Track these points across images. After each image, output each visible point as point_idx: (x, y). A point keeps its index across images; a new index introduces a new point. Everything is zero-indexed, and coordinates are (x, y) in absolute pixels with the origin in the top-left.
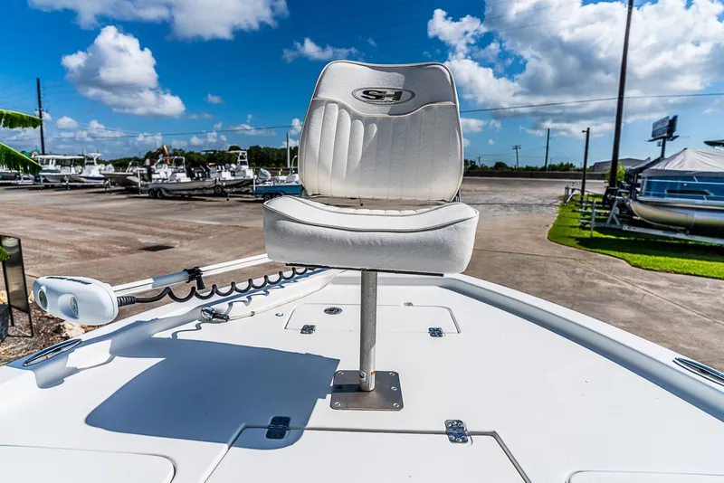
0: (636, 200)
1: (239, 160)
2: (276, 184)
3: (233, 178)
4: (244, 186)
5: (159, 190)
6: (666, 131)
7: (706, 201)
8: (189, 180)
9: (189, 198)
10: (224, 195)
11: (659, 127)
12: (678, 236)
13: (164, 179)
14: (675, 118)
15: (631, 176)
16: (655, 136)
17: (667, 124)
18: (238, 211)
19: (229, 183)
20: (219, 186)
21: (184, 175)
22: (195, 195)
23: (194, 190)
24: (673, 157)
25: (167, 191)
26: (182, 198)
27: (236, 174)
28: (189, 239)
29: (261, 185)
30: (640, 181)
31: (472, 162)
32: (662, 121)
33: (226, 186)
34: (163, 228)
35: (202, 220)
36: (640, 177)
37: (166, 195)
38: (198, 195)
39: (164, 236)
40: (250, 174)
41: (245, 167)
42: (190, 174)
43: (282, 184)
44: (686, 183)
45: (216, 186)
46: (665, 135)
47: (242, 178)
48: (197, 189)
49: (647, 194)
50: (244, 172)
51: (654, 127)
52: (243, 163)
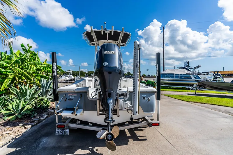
1: (70, 74)
3: (68, 78)
7: (169, 79)
14: (189, 61)
32: (186, 62)
33: (68, 81)
40: (73, 77)
44: (166, 75)
45: (65, 80)
47: (71, 78)
51: (184, 64)
52: (71, 75)
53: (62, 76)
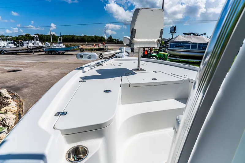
0: (167, 49)
1: (35, 39)
2: (53, 48)
3: (34, 46)
4: (39, 49)
5: (2, 51)
6: (173, 30)
7: (184, 49)
8: (15, 46)
9: (16, 53)
10: (31, 52)
11: (172, 29)
12: (178, 59)
13: (3, 46)
14: (176, 26)
15: (166, 43)
16: (171, 32)
17: (174, 28)
18: (40, 58)
19: (33, 48)
20: (30, 49)
21: (13, 45)
22: (18, 53)
23: (18, 50)
24: (176, 37)
25: (6, 51)
26: (13, 54)
27: (34, 44)
28: (27, 67)
29: (47, 48)
30: (168, 44)
31: (117, 40)
32: (172, 27)
34: (12, 64)
35: (27, 61)
36: (168, 43)
37: (6, 53)
38: (20, 53)
39: (15, 67)
40: (40, 44)
41: (38, 42)
42: (15, 45)
43: (55, 47)
44: (179, 44)
45: (28, 49)
46: (173, 31)
47: (37, 46)
48: (20, 50)
49: (170, 48)
50: (38, 43)
51: (170, 29)
52: (37, 40)
53: (23, 43)
